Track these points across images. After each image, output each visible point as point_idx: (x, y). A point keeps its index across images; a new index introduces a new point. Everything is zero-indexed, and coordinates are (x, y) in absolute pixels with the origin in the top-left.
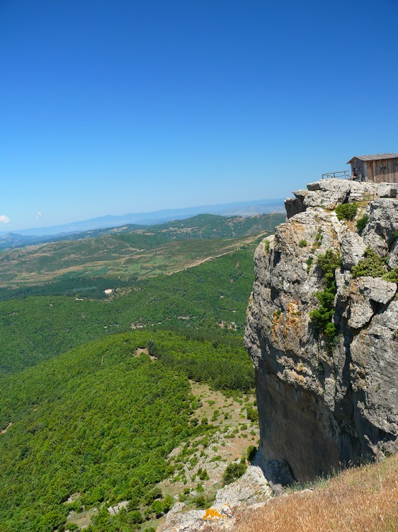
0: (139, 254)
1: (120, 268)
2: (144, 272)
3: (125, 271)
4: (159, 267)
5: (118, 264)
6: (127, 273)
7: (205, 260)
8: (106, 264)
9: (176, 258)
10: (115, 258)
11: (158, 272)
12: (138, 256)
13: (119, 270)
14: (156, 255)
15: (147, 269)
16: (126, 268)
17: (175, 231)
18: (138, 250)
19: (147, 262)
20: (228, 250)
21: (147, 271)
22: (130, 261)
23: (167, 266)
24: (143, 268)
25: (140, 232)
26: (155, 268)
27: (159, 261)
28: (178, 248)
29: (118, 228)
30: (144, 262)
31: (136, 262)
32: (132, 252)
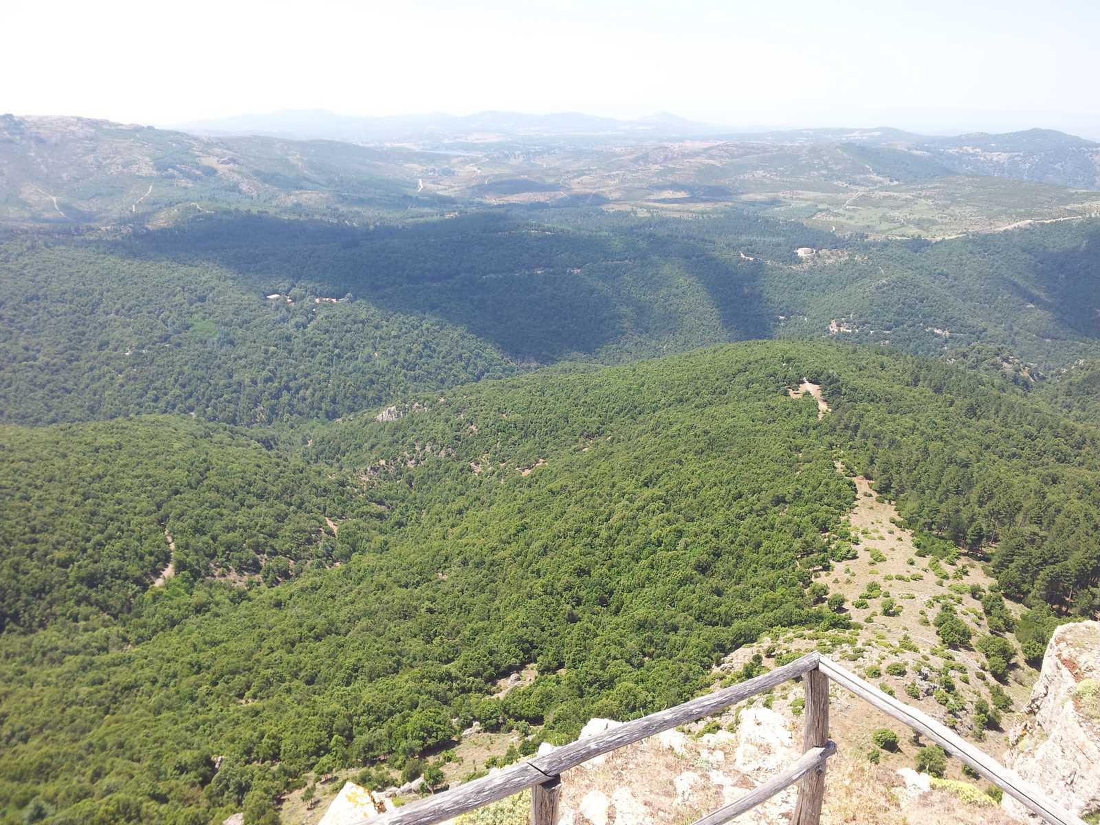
0: (887, 189)
1: (841, 211)
2: (885, 226)
3: (851, 218)
4: (919, 223)
5: (839, 204)
6: (852, 222)
7: (1016, 225)
8: (815, 199)
9: (957, 211)
10: (837, 190)
11: (913, 231)
12: (883, 194)
13: (836, 215)
14: (919, 197)
15: (893, 221)
16: (851, 214)
17: (973, 155)
18: (887, 182)
19: (898, 207)
20: (1071, 212)
21: (892, 225)
22: (865, 200)
23: (934, 223)
24: (884, 218)
25: (901, 146)
26: (909, 221)
27: (923, 208)
28: (968, 189)
29: (863, 131)
30: (892, 208)
31: (877, 204)
32: (875, 183)
